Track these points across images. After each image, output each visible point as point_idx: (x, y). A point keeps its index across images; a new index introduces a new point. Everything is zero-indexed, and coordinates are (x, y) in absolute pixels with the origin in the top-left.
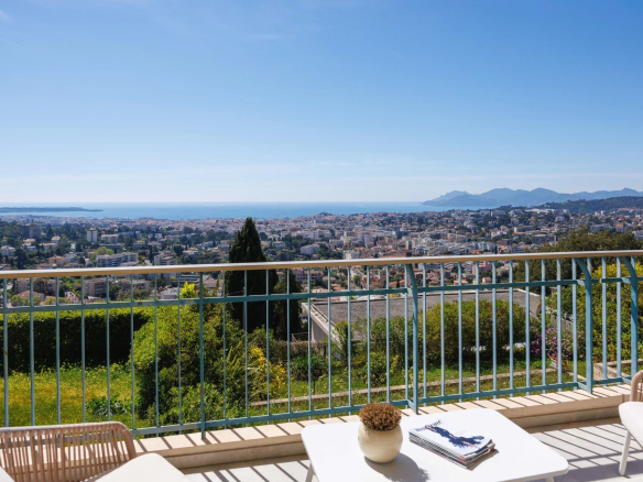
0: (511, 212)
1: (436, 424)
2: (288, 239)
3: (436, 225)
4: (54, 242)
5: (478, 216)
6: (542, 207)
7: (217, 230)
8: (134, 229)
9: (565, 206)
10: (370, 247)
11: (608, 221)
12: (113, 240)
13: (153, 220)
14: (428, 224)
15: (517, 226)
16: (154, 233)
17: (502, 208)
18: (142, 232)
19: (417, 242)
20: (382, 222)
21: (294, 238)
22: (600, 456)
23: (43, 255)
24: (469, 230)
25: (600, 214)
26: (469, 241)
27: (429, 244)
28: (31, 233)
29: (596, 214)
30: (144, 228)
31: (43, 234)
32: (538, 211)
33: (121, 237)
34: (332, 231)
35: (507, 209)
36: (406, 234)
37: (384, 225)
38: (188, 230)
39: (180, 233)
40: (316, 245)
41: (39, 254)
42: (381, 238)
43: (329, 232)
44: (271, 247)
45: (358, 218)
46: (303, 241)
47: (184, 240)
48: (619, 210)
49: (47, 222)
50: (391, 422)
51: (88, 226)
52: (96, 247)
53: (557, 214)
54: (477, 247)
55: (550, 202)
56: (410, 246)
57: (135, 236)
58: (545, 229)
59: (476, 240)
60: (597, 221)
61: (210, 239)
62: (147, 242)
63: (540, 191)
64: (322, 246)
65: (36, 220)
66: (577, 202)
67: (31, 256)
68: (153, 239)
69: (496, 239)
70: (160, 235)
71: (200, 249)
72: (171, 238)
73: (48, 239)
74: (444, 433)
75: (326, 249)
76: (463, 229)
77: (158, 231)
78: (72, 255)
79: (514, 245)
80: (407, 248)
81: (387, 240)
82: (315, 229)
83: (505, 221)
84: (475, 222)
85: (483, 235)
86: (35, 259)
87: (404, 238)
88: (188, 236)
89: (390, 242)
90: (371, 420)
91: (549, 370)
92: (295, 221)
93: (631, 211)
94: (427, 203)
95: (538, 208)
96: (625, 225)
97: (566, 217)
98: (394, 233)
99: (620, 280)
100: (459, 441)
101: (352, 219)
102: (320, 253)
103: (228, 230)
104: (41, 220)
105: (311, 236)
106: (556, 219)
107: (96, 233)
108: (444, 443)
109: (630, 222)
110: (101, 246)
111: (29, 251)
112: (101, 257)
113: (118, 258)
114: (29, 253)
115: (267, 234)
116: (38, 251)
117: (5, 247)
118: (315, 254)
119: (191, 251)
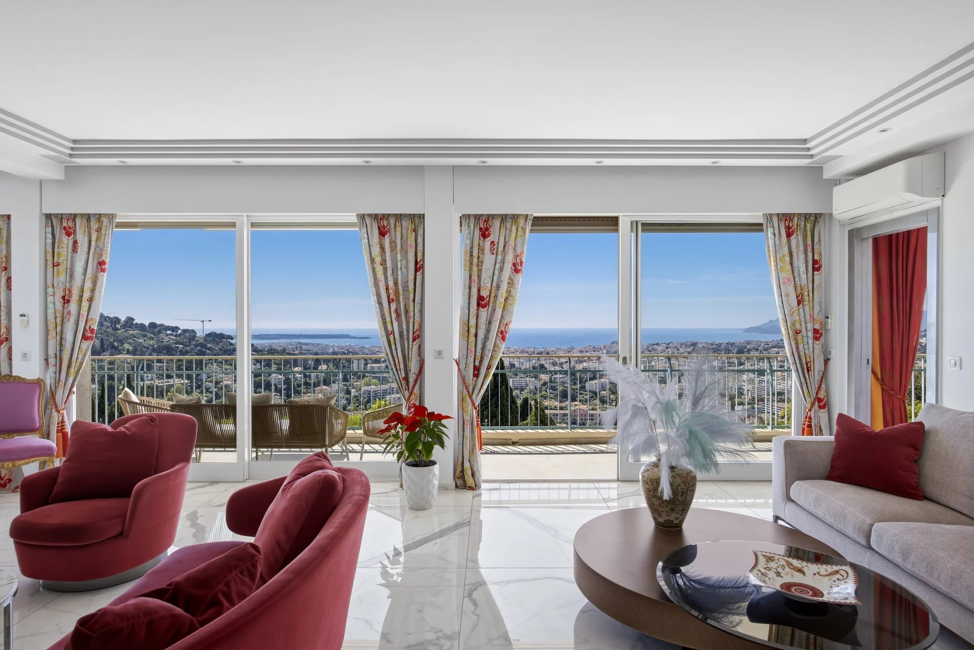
12: (380, 370)
23: (310, 385)
41: (306, 384)
44: (551, 381)
46: (590, 375)
52: (362, 377)
94: (749, 330)
105: (599, 368)
107: (362, 362)
110: (367, 376)
111: (297, 380)
112: (368, 388)
113: (384, 390)
114: (298, 382)
115: (547, 366)
116: (306, 380)
117: (274, 375)
118: (604, 390)
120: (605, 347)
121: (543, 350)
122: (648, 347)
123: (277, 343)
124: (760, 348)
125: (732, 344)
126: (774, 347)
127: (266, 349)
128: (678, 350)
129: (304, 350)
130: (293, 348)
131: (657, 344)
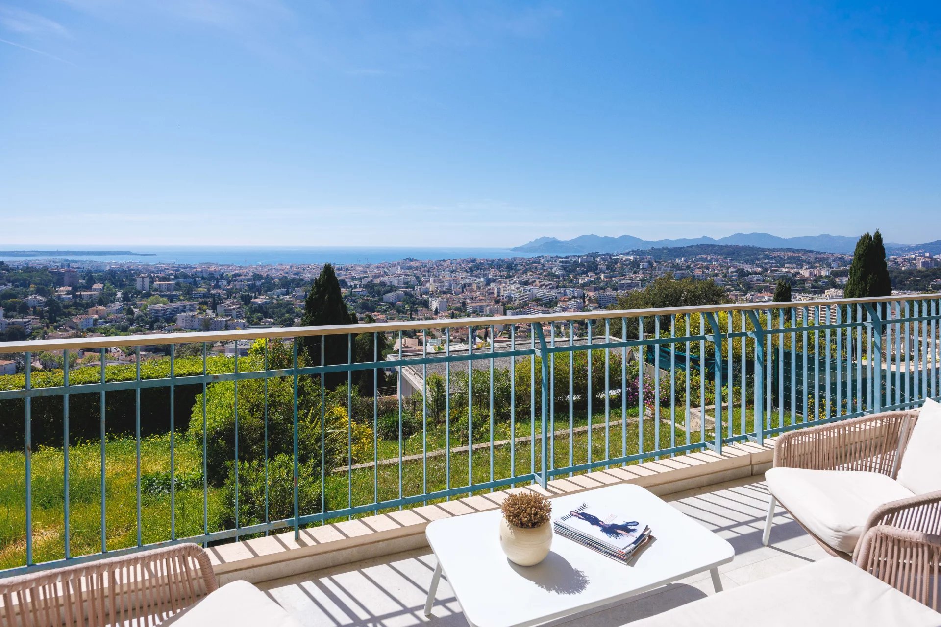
0: (599, 259)
1: (581, 509)
2: (370, 286)
3: (525, 272)
4: (95, 290)
5: (566, 263)
6: (627, 254)
7: (291, 276)
8: (195, 275)
9: (650, 253)
10: (457, 294)
11: (688, 267)
12: (169, 288)
13: (217, 265)
14: (517, 271)
15: (604, 272)
16: (217, 280)
17: (590, 255)
18: (203, 278)
19: (505, 288)
20: (470, 268)
21: (377, 285)
22: (739, 524)
23: (82, 305)
24: (558, 277)
25: (681, 261)
26: (558, 287)
27: (518, 290)
28: (66, 279)
29: (678, 261)
30: (206, 275)
31: (81, 281)
32: (624, 258)
33: (178, 284)
34: (417, 277)
35: (594, 255)
36: (494, 281)
37: (472, 271)
38: (257, 277)
39: (248, 280)
40: (400, 292)
41: (76, 305)
42: (469, 285)
43: (414, 279)
44: (351, 294)
45: (445, 264)
46: (387, 288)
47: (252, 288)
48: (699, 257)
49: (87, 267)
50: (542, 517)
51: (138, 272)
52: (148, 295)
53: (641, 260)
54: (565, 294)
55: (635, 249)
56: (499, 293)
57: (195, 284)
58: (630, 275)
59: (564, 287)
60: (679, 268)
61: (283, 286)
62: (209, 290)
63: (625, 237)
64: (406, 294)
65: (72, 265)
66: (659, 249)
67: (66, 307)
68: (217, 287)
69: (584, 286)
70: (225, 282)
71: (271, 297)
72: (238, 285)
73: (88, 287)
74: (594, 521)
75: (412, 296)
76: (552, 275)
77: (222, 278)
78: (117, 306)
79: (601, 291)
80: (495, 295)
81: (475, 287)
82: (400, 275)
83: (593, 267)
84: (564, 269)
85: (572, 282)
86: (72, 310)
87: (492, 285)
88: (258, 283)
89: (479, 288)
90: (517, 516)
91: (645, 418)
92: (378, 267)
93: (709, 258)
94: (516, 249)
95: (623, 254)
96: (703, 272)
97: (650, 264)
98: (482, 279)
99: (745, 334)
100: (612, 530)
101: (439, 264)
102: (404, 300)
103: (303, 276)
104: (79, 265)
105: (395, 283)
106: (641, 267)
107: (147, 280)
108: (595, 533)
109: (708, 269)
110: (154, 295)
111: (63, 300)
112: (153, 307)
113: (175, 308)
114: (64, 303)
115: (347, 280)
116: (76, 300)
117: (33, 296)
118: (400, 301)
119: (260, 300)
120: (399, 263)
121: (343, 266)
122: (436, 263)
123: (34, 261)
124: (524, 264)
125: (503, 261)
126: (534, 263)
127: (20, 267)
128: (460, 265)
129: (73, 268)
130: (58, 266)
131: (444, 261)
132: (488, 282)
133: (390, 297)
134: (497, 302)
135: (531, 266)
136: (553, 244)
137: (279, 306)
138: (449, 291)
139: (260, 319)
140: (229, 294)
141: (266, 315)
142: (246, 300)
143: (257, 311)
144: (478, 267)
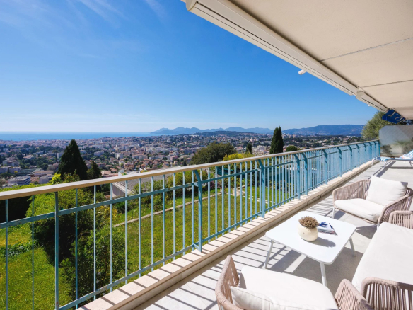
2: (87, 149)
3: (156, 142)
5: (172, 138)
7: (46, 145)
9: (202, 134)
10: (128, 151)
11: (215, 139)
13: (2, 141)
14: (153, 141)
15: (186, 141)
16: (2, 148)
17: (181, 135)
19: (148, 148)
20: (133, 140)
21: (91, 148)
24: (169, 143)
25: (213, 137)
26: (169, 147)
27: (153, 149)
32: (193, 136)
34: (110, 145)
35: (183, 135)
36: (144, 145)
37: (134, 142)
38: (26, 146)
39: (21, 148)
40: (102, 151)
42: (133, 147)
43: (108, 145)
45: (122, 139)
47: (23, 151)
48: (219, 135)
53: (199, 137)
54: (172, 150)
55: (197, 132)
56: (145, 150)
58: (196, 142)
59: (171, 147)
60: (212, 139)
61: (41, 150)
63: (194, 128)
64: (105, 151)
66: (206, 133)
68: (2, 151)
69: (179, 146)
70: (7, 149)
71: (35, 155)
72: (15, 150)
75: (107, 153)
76: (166, 143)
79: (185, 148)
81: (135, 148)
82: (102, 144)
83: (182, 139)
84: (171, 140)
85: (174, 145)
87: (143, 147)
88: (27, 149)
92: (91, 141)
93: (222, 136)
94: (152, 133)
95: (193, 134)
96: (220, 140)
97: (203, 138)
98: (138, 145)
101: (120, 139)
102: (104, 155)
103: (53, 145)
105: (99, 147)
106: (199, 139)
109: (222, 139)
118: (102, 155)
119: (28, 157)
120: (101, 139)
122: (118, 139)
124: (155, 138)
125: (147, 137)
128: (129, 139)
132: (141, 146)
133: (97, 153)
134: (145, 154)
135: (158, 139)
136: (167, 131)
137: (39, 159)
138: (124, 150)
139: (28, 166)
140: (10, 155)
141: (32, 164)
142: (20, 157)
143: (26, 162)
144: (137, 140)
